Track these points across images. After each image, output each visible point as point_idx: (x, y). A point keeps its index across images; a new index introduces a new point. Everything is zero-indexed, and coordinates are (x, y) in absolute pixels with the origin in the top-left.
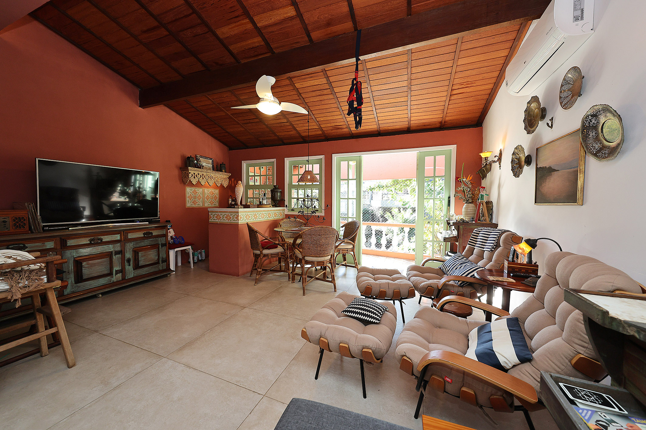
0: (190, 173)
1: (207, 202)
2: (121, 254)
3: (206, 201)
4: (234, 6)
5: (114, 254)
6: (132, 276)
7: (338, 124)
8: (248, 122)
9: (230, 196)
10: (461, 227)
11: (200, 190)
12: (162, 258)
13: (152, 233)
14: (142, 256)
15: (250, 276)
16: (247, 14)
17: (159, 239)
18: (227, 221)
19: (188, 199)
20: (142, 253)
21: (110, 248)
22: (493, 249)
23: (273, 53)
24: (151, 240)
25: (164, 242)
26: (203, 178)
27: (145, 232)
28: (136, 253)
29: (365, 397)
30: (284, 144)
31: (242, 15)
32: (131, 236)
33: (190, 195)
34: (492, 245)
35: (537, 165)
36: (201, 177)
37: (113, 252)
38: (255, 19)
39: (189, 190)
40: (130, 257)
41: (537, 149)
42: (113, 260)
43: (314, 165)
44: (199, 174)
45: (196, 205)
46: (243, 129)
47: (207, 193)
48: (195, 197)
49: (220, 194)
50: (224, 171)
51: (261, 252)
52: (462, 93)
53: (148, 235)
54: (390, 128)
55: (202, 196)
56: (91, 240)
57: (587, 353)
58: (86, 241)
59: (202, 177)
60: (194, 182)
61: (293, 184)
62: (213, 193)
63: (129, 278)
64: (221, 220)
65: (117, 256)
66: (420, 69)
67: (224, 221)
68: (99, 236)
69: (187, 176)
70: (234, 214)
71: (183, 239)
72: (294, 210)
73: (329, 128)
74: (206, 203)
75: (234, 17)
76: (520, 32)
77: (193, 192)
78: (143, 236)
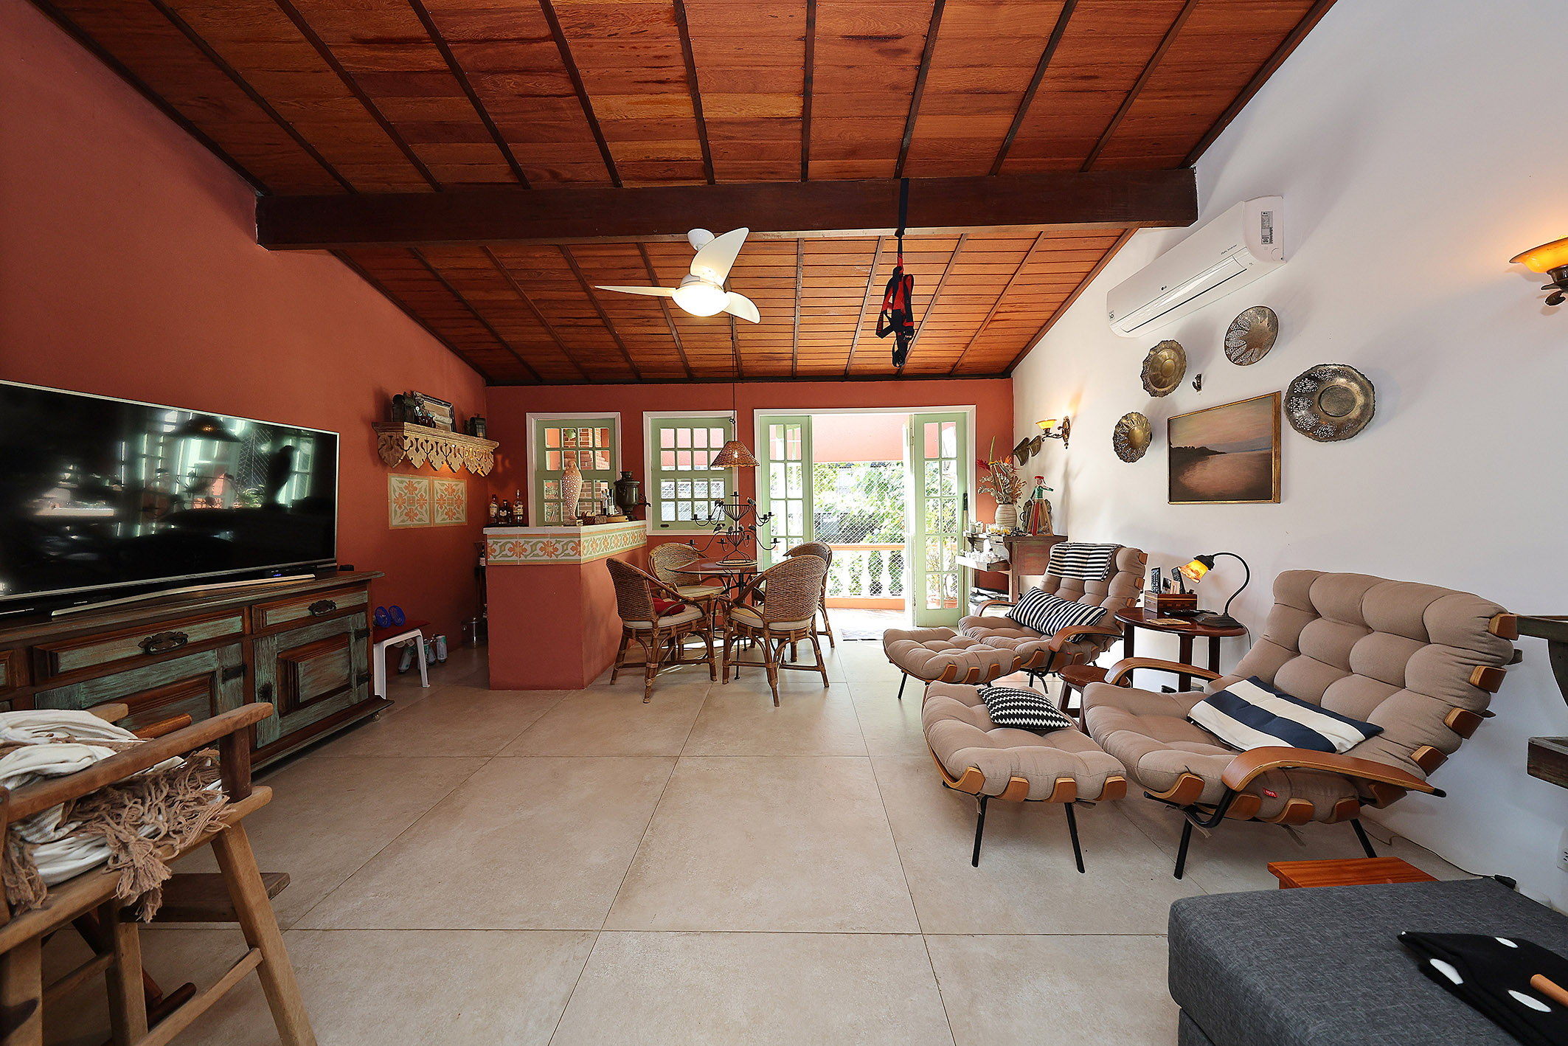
0: (406, 438)
1: (440, 513)
2: (244, 675)
3: (438, 511)
4: (667, 57)
5: (219, 680)
6: (276, 735)
7: (777, 350)
8: (570, 323)
9: (494, 496)
10: (1014, 544)
11: (422, 483)
12: (359, 671)
13: (332, 605)
14: (307, 674)
15: (611, 684)
16: (691, 82)
17: (351, 618)
18: (546, 557)
19: (394, 505)
20: (306, 665)
21: (209, 661)
22: (1105, 577)
23: (712, 182)
24: (329, 625)
25: (361, 626)
26: (437, 451)
27: (315, 602)
28: (288, 665)
29: (1081, 869)
30: (641, 381)
31: (676, 82)
32: (274, 617)
33: (400, 494)
34: (1103, 569)
35: (1170, 444)
36: (432, 449)
37: (219, 673)
38: (705, 99)
39: (396, 482)
40: (271, 681)
41: (1169, 420)
42: (219, 697)
43: (711, 430)
44: (427, 441)
45: (415, 522)
46: (550, 339)
47: (439, 491)
48: (411, 501)
49: (470, 492)
50: (481, 434)
51: (655, 625)
52: (1008, 320)
53: (322, 611)
54: (869, 367)
55: (427, 498)
56: (146, 645)
57: (1466, 705)
58: (129, 648)
59: (435, 450)
60: (417, 461)
61: (664, 468)
62: (454, 491)
63: (269, 742)
64: (526, 556)
65: (229, 683)
66: (965, 269)
67: (535, 558)
68: (172, 628)
69: (399, 445)
70: (566, 540)
71: (400, 613)
72: (667, 526)
73: (756, 356)
74: (438, 514)
75: (655, 80)
76: (1119, 239)
77: (406, 488)
78: (307, 613)
